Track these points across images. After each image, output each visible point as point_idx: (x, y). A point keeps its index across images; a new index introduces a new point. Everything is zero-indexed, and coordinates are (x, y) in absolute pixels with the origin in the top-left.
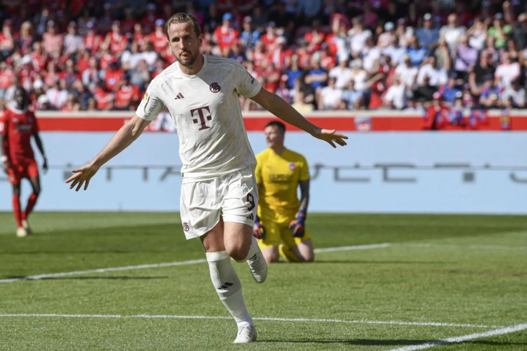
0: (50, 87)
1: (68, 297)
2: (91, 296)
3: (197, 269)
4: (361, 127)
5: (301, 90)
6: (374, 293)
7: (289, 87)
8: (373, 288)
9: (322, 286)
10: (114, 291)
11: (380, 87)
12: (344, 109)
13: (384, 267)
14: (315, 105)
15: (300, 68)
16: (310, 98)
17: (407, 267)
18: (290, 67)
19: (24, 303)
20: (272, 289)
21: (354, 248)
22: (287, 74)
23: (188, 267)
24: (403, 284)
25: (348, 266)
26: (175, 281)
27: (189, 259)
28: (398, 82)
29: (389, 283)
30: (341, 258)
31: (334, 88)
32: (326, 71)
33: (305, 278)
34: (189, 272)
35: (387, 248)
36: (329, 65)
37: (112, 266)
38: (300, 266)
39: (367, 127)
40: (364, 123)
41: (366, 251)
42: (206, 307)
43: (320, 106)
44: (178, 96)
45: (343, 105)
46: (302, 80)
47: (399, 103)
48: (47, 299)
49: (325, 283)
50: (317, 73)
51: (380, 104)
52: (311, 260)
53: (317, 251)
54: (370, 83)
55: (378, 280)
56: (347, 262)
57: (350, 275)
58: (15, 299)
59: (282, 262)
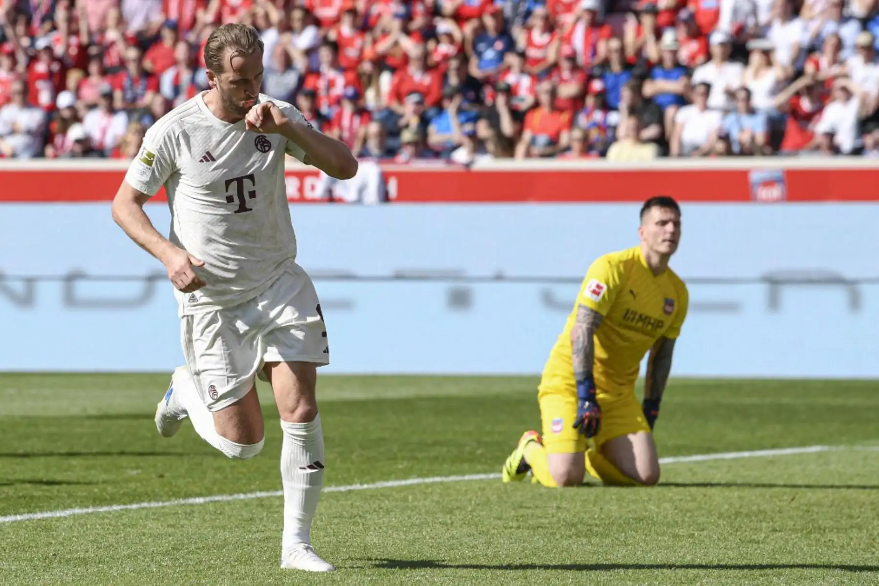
0: (92, 107)
1: (129, 557)
2: (178, 555)
3: (405, 499)
4: (763, 193)
5: (633, 111)
6: (790, 552)
7: (606, 105)
8: (787, 541)
9: (676, 536)
10: (225, 543)
11: (806, 105)
12: (720, 155)
13: (811, 496)
14: (663, 144)
15: (627, 65)
16: (652, 131)
17: (862, 495)
18: (605, 64)
19: (35, 568)
20: (565, 543)
21: (746, 454)
22: (601, 77)
23: (384, 494)
24: (854, 533)
25: (735, 493)
26: (356, 524)
27: (386, 476)
28: (848, 94)
29: (822, 530)
30: (717, 477)
31: (705, 108)
32: (687, 70)
33: (640, 520)
34: (386, 504)
35: (819, 455)
36: (693, 58)
37: (221, 492)
38: (627, 493)
39: (776, 192)
40: (768, 183)
41: (772, 462)
42: (423, 579)
43: (674, 147)
44: (205, 157)
45: (720, 146)
46: (637, 90)
47: (846, 139)
48: (84, 561)
49: (682, 532)
50: (667, 76)
51: (806, 142)
52: (652, 481)
53: (663, 461)
54: (783, 97)
55: (800, 524)
56: (728, 485)
57: (737, 514)
58: (16, 559)
59: (589, 485)
